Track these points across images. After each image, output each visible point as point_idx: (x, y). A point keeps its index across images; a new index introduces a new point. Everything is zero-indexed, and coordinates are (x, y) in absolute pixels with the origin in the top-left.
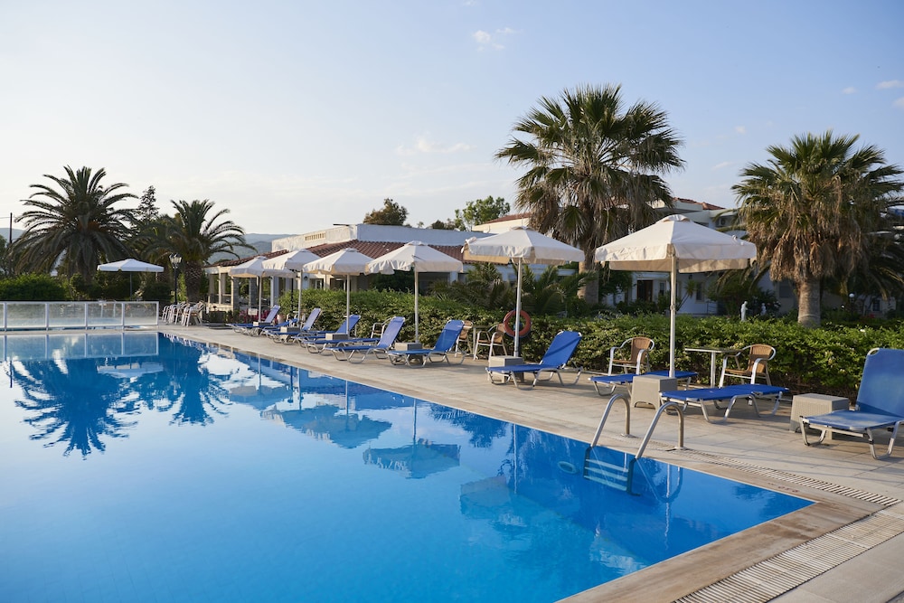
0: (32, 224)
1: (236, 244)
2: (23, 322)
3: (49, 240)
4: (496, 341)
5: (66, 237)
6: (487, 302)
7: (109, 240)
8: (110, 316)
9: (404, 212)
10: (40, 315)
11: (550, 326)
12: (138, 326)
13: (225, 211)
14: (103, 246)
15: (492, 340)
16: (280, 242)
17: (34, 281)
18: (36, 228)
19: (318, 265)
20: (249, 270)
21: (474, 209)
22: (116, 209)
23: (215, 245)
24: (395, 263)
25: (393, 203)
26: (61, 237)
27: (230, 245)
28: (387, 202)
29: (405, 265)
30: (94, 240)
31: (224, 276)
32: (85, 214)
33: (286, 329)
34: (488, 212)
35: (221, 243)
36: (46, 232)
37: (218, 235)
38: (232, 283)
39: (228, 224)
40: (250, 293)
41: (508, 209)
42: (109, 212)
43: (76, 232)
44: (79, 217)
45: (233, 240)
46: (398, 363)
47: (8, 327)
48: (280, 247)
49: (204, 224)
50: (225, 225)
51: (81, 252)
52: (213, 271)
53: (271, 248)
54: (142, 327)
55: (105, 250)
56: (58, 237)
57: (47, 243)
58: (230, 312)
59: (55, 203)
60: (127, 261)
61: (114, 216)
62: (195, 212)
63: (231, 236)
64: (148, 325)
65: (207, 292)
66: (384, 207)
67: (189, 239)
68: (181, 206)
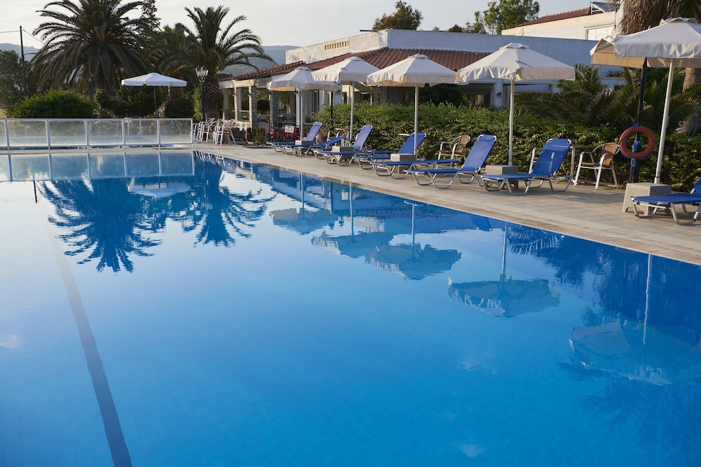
0: (50, 37)
1: (253, 55)
2: (64, 140)
3: (68, 54)
4: (605, 164)
5: (84, 50)
6: (586, 116)
7: (126, 53)
8: (136, 133)
9: (418, 16)
10: (81, 132)
11: (679, 146)
12: (170, 145)
13: (241, 18)
14: (121, 60)
15: (601, 163)
16: (294, 52)
17: (62, 97)
18: (55, 41)
19: (386, 75)
20: (291, 83)
21: (497, 10)
22: (131, 18)
23: (231, 57)
24: (495, 70)
25: (406, 6)
26: (79, 50)
27: (246, 56)
28: (399, 5)
29: (508, 72)
30: (111, 53)
31: (240, 91)
32: (100, 25)
33: (338, 148)
34: (513, 14)
35: (238, 54)
36: (63, 45)
37: (234, 46)
38: (250, 98)
39: (246, 34)
40: (271, 109)
41: (537, 9)
42: (123, 22)
43: (93, 44)
44: (96, 28)
45: (252, 51)
46: (490, 189)
47: (52, 145)
48: (295, 58)
49: (220, 34)
50: (243, 34)
51: (100, 67)
52: (227, 85)
53: (284, 59)
54: (175, 146)
55: (123, 63)
56: (77, 50)
57: (67, 57)
58: (249, 130)
59: (70, 14)
60: (150, 75)
61: (129, 26)
62: (209, 21)
63: (249, 46)
64: (184, 143)
65: (221, 107)
66: (396, 11)
67: (206, 51)
68: (196, 14)
